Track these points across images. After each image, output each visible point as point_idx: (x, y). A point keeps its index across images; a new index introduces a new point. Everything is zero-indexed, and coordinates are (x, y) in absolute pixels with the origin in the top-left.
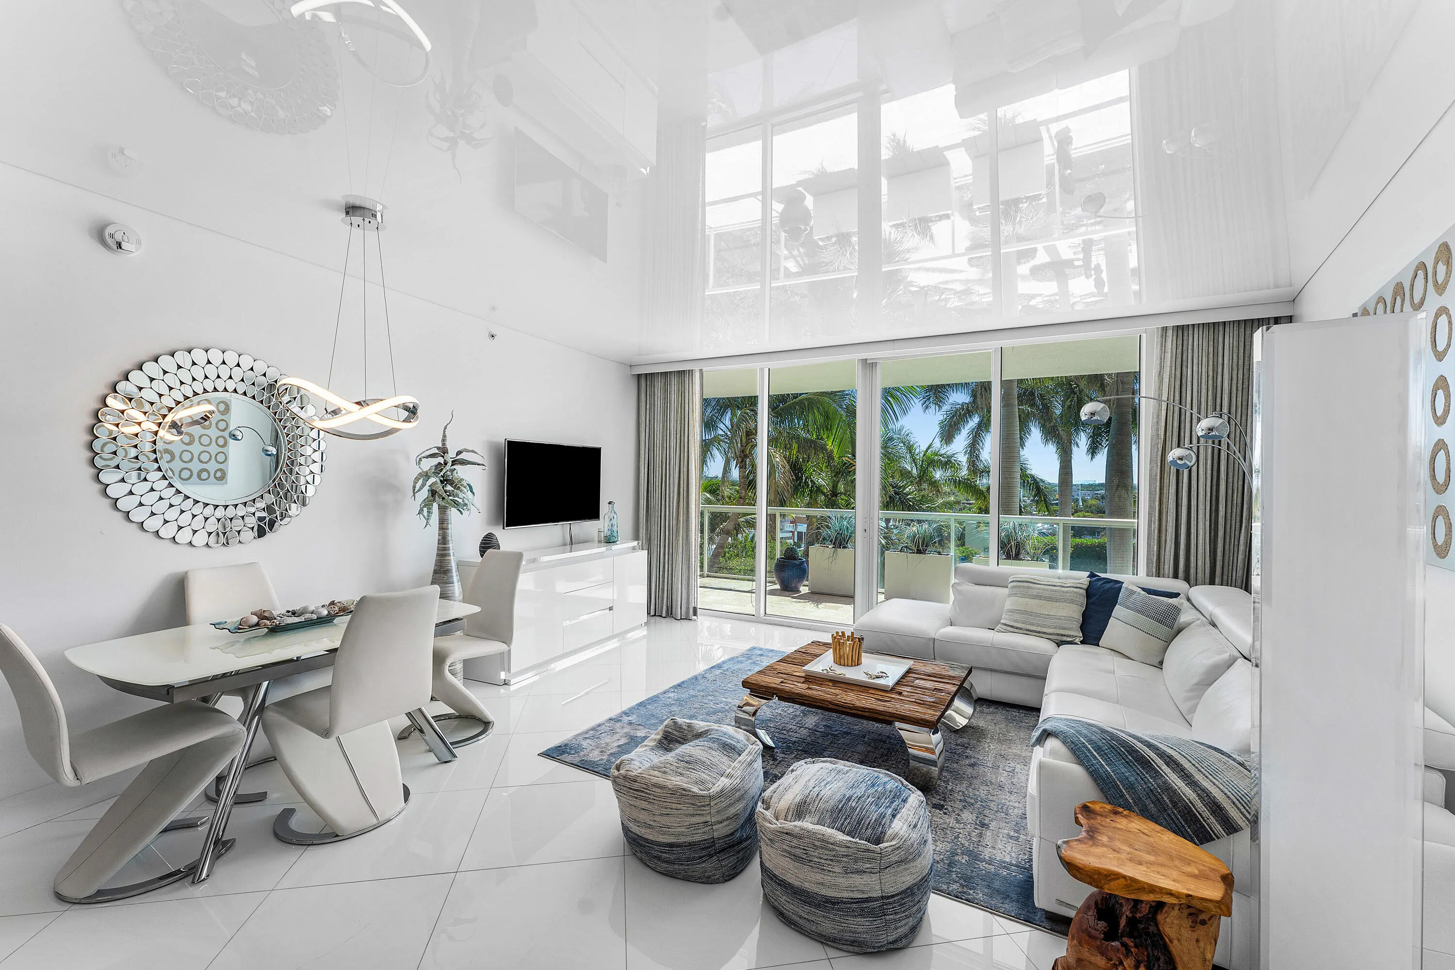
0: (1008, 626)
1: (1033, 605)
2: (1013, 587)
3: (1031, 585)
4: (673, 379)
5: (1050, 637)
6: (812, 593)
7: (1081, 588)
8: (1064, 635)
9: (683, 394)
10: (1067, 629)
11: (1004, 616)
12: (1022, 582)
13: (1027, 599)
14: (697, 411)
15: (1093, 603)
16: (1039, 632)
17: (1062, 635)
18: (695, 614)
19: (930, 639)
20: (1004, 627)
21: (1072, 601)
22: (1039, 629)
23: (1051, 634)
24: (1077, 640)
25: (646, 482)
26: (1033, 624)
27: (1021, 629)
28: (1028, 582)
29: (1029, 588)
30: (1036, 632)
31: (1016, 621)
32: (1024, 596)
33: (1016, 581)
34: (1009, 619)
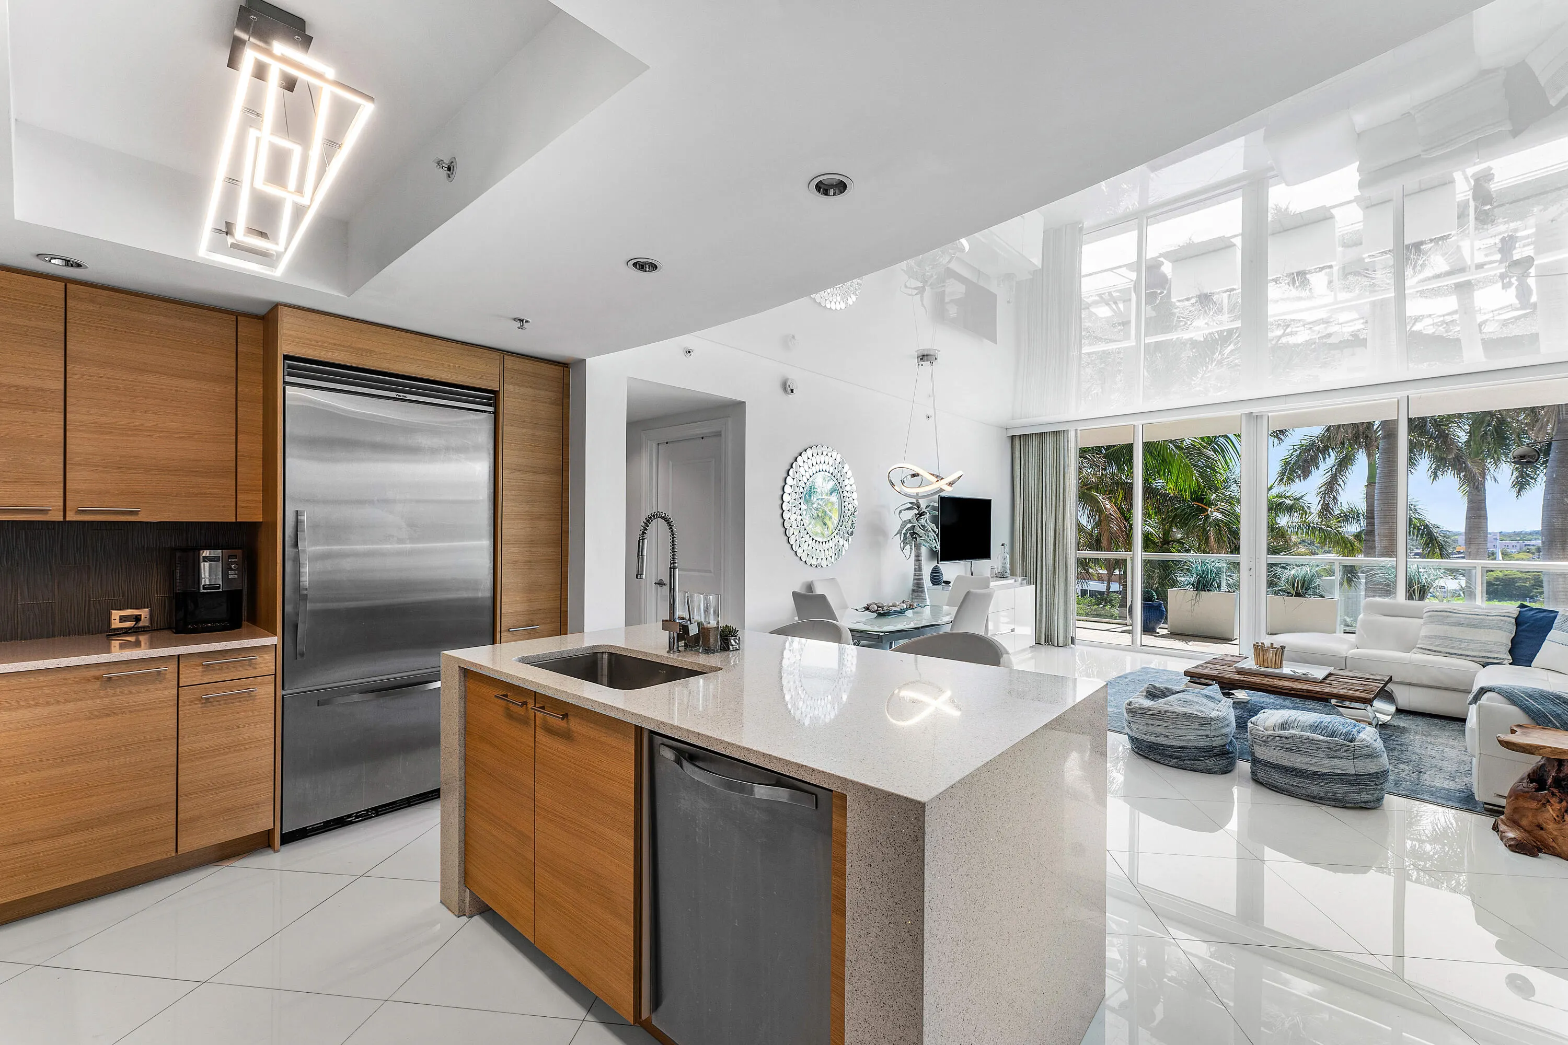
0: (1426, 649)
1: (1455, 631)
2: (1430, 616)
3: (1450, 614)
4: (1048, 438)
5: (1475, 659)
6: (1171, 634)
7: (1512, 617)
8: (1491, 658)
9: (1058, 451)
10: (1494, 652)
11: (1419, 641)
12: (1440, 611)
13: (1447, 627)
14: (1073, 465)
15: (1523, 631)
16: (1461, 655)
17: (1488, 658)
18: (1073, 642)
19: (1342, 657)
22: (1460, 652)
23: (1475, 657)
24: (1506, 662)
25: (1021, 528)
26: (1453, 648)
27: (1440, 652)
28: (1446, 612)
29: (1447, 616)
30: (1458, 655)
31: (1434, 645)
32: (1442, 623)
33: (1433, 611)
34: (1423, 644)
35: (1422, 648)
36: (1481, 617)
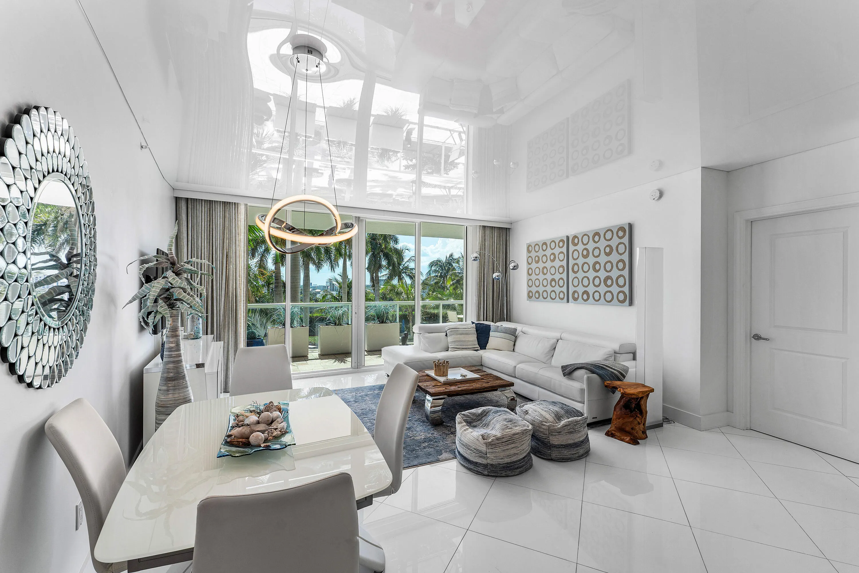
0: (455, 348)
1: (462, 337)
2: (451, 331)
3: (458, 329)
4: (218, 207)
10: (474, 345)
11: (449, 345)
12: (454, 328)
13: (459, 336)
15: (479, 333)
16: (467, 348)
17: (475, 348)
20: (453, 349)
21: (474, 334)
22: (466, 347)
23: (471, 348)
24: (479, 349)
27: (460, 348)
28: (456, 328)
29: (457, 331)
31: (457, 345)
32: (457, 334)
33: (451, 329)
34: (453, 345)
35: (453, 348)
36: (467, 329)
